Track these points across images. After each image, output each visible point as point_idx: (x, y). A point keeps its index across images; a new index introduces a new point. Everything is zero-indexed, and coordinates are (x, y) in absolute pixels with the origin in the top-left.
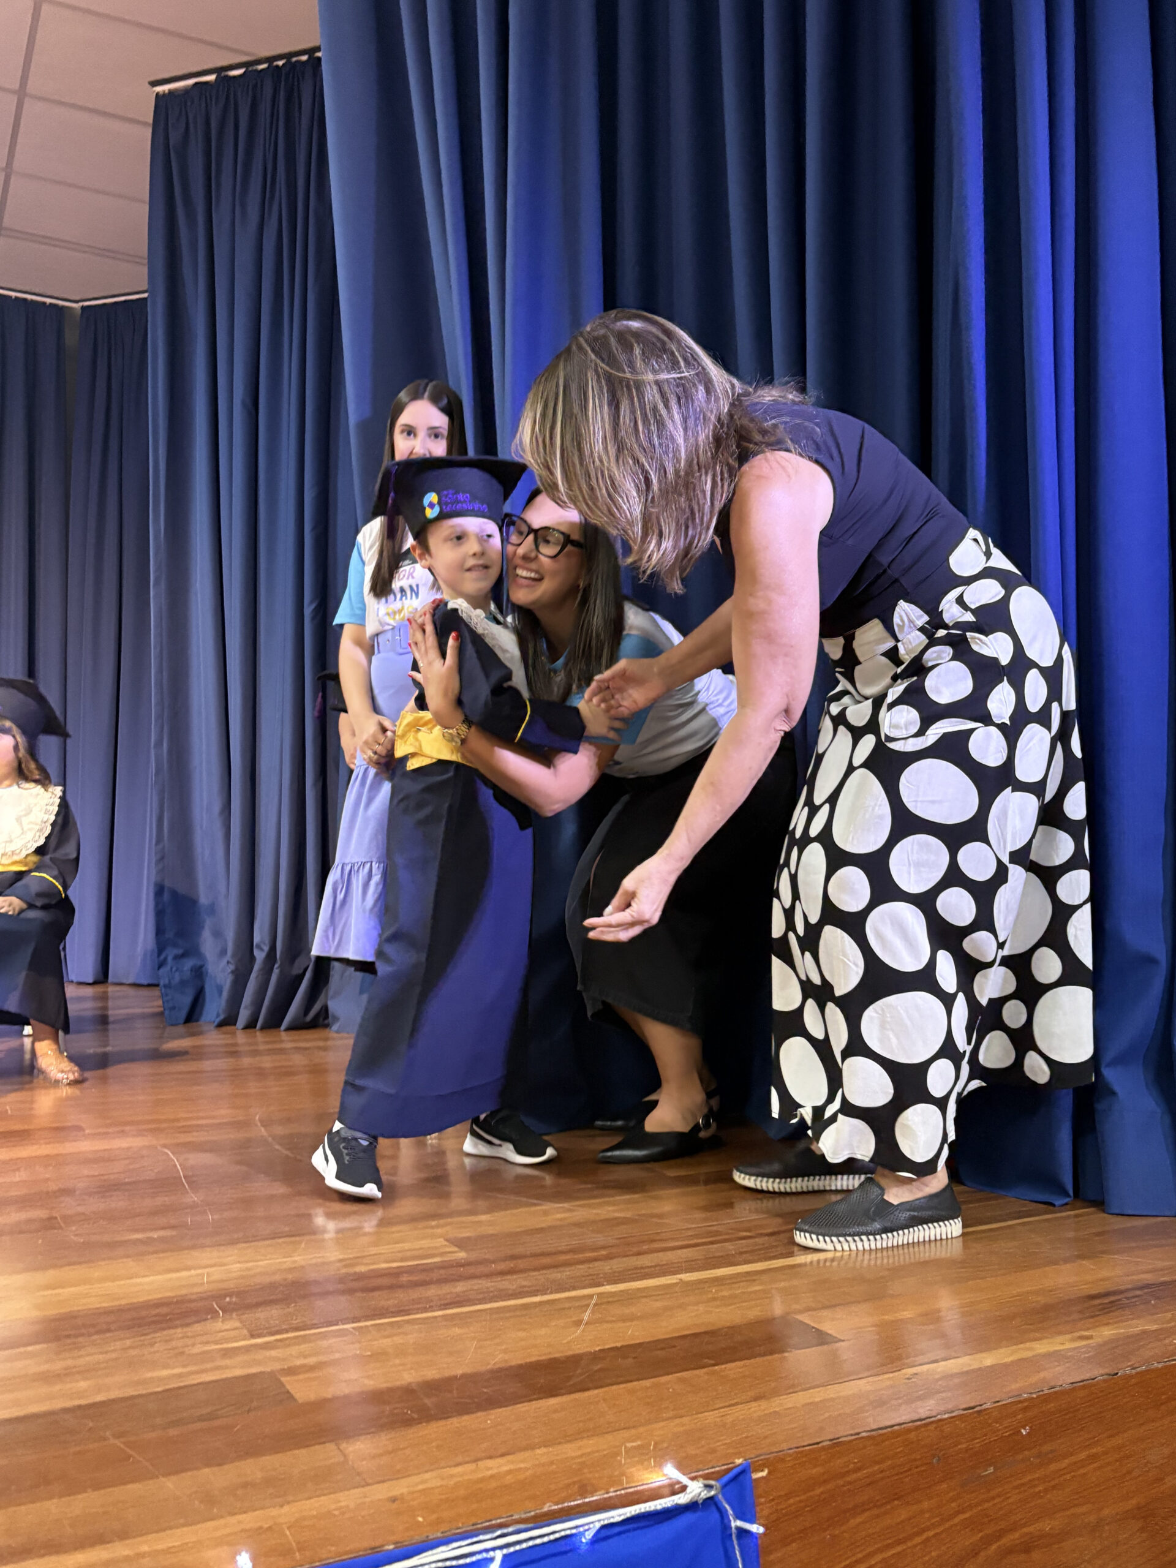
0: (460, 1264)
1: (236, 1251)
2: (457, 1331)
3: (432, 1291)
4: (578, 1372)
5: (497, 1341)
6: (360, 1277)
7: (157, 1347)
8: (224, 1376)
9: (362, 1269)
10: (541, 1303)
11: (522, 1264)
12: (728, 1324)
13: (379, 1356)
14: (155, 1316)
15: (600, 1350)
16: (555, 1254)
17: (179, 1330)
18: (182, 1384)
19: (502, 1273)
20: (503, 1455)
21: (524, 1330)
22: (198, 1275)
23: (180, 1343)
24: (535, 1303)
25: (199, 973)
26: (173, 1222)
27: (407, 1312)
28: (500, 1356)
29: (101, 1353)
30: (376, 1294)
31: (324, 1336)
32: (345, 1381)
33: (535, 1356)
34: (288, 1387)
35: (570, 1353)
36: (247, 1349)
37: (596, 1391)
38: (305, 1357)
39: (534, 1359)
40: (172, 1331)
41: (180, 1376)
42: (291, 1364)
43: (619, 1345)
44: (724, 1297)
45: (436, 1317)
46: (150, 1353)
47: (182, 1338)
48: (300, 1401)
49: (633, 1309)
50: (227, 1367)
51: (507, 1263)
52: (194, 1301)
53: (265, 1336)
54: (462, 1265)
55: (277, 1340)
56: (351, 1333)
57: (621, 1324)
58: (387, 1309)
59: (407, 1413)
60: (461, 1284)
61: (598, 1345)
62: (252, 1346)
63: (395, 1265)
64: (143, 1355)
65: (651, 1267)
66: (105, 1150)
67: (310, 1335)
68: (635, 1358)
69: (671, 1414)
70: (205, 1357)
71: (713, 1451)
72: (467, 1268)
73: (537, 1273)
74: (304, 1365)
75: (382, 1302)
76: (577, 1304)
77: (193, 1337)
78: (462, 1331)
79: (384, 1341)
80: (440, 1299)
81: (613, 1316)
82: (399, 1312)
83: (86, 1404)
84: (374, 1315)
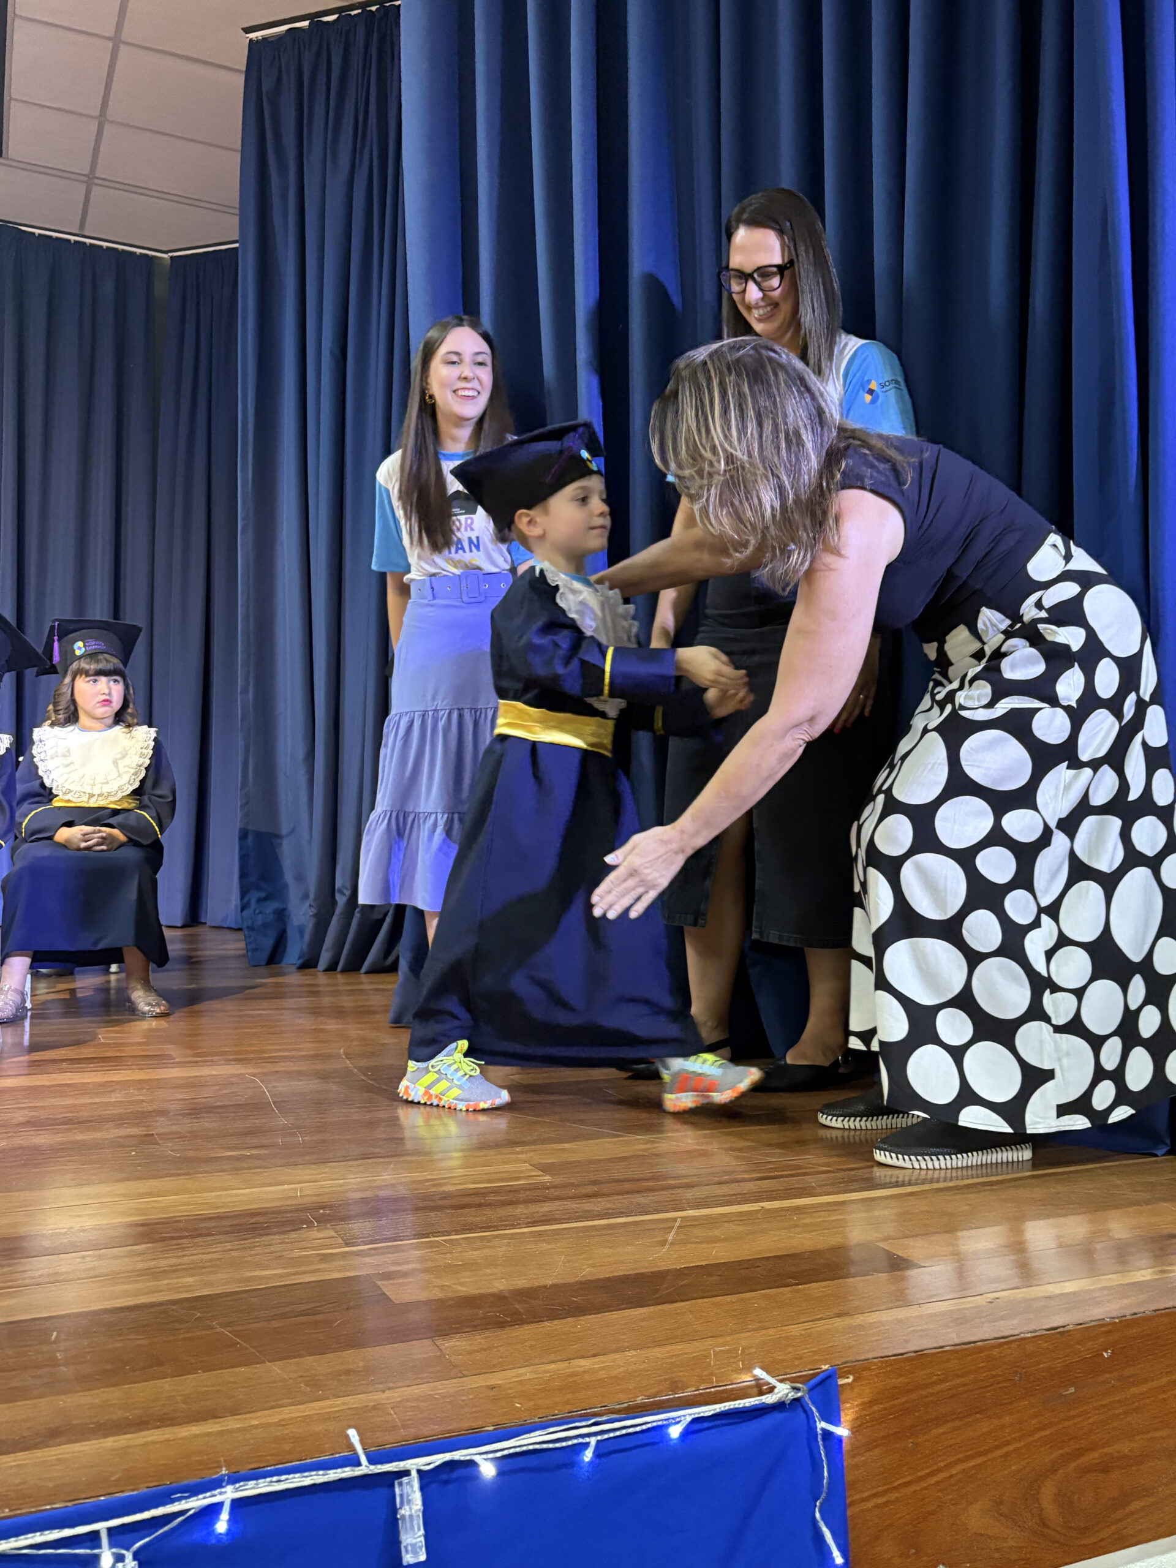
0: (544, 1187)
1: (327, 1170)
2: (545, 1246)
3: (520, 1210)
4: (665, 1286)
5: (585, 1256)
6: (448, 1195)
7: (256, 1250)
8: (323, 1278)
9: (452, 1188)
10: (625, 1223)
11: (605, 1188)
12: (811, 1249)
13: (470, 1266)
14: (253, 1223)
15: (685, 1267)
16: (638, 1180)
17: (276, 1237)
18: (283, 1283)
19: (587, 1196)
20: (594, 1356)
21: (611, 1247)
22: (293, 1189)
23: (278, 1248)
24: (619, 1223)
25: (281, 915)
26: (265, 1142)
27: (498, 1228)
28: (587, 1270)
29: (204, 1254)
30: (466, 1211)
32: (442, 1286)
33: (621, 1270)
34: (384, 1290)
35: (656, 1269)
36: (344, 1255)
37: (683, 1304)
38: (399, 1264)
39: (621, 1273)
40: (270, 1237)
41: (281, 1276)
42: (387, 1270)
43: (705, 1263)
44: (806, 1225)
45: (524, 1233)
46: (250, 1256)
47: (281, 1243)
48: (396, 1302)
49: (716, 1232)
50: (324, 1270)
51: (591, 1187)
52: (291, 1212)
53: (359, 1245)
54: (548, 1188)
55: (371, 1249)
56: (443, 1245)
57: (704, 1246)
58: (476, 1224)
59: (499, 1317)
60: (547, 1204)
61: (683, 1263)
62: (347, 1252)
63: (482, 1185)
64: (244, 1257)
65: (734, 1195)
66: (196, 1077)
68: (721, 1275)
69: (757, 1325)
70: (300, 1261)
71: (801, 1358)
72: (552, 1190)
73: (621, 1197)
74: (398, 1271)
75: (471, 1218)
76: (661, 1226)
77: (291, 1243)
78: (549, 1247)
79: (474, 1253)
80: (527, 1218)
81: (697, 1237)
82: (488, 1228)
83: (193, 1297)
84: (464, 1229)
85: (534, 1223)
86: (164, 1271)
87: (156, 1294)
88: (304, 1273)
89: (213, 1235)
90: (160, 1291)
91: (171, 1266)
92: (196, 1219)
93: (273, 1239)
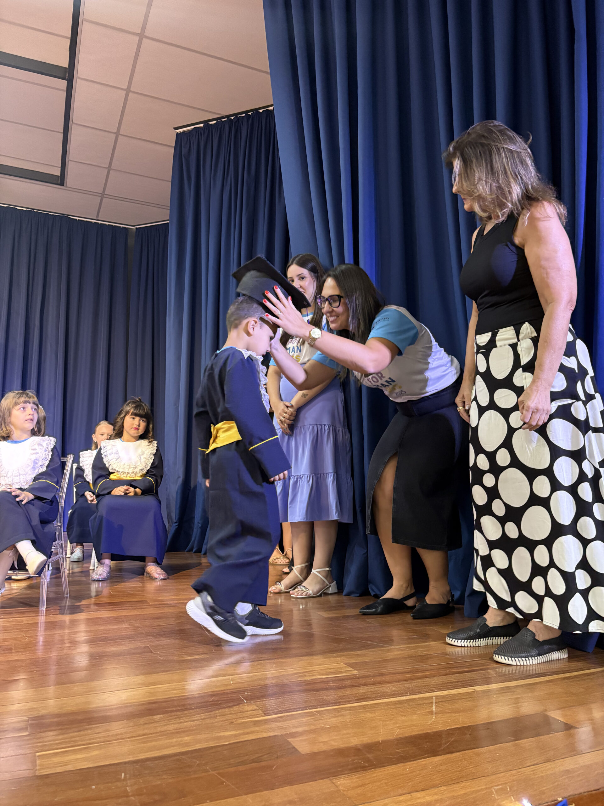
0: (355, 677)
2: (369, 715)
3: (348, 692)
4: (443, 742)
5: (393, 722)
6: (309, 683)
7: (219, 718)
8: (258, 737)
9: (309, 678)
11: (387, 678)
12: (511, 717)
13: (334, 728)
14: (213, 701)
15: (449, 729)
16: (403, 673)
17: (227, 710)
18: (238, 740)
19: (379, 683)
21: (405, 716)
22: (226, 679)
23: (230, 717)
24: (403, 700)
27: (340, 703)
28: (398, 730)
29: (191, 721)
30: (320, 693)
31: (302, 716)
32: (323, 742)
33: (416, 731)
34: (294, 745)
35: (434, 730)
36: (266, 722)
37: (458, 753)
38: (296, 727)
39: (417, 733)
40: (223, 710)
41: (236, 736)
42: (291, 732)
43: (459, 726)
44: (501, 700)
45: (355, 707)
46: (216, 722)
47: (230, 714)
48: (303, 753)
49: (457, 706)
50: (258, 732)
51: (380, 677)
52: (230, 693)
53: (271, 715)
54: (358, 678)
55: (279, 717)
56: (315, 714)
57: (454, 715)
58: (329, 702)
59: (361, 763)
60: (362, 688)
61: (448, 726)
62: (267, 720)
63: (324, 677)
65: (455, 682)
66: (162, 613)
67: (293, 715)
68: (470, 735)
70: (244, 725)
72: (361, 679)
73: (398, 684)
74: (297, 733)
75: (325, 697)
76: (426, 702)
77: (235, 714)
78: (371, 715)
79: (334, 719)
80: (354, 697)
81: (448, 709)
82: (336, 704)
83: (192, 751)
84: (323, 704)
85: (358, 700)
86: (173, 733)
87: (172, 748)
88: (248, 733)
89: (193, 709)
90: (173, 746)
91: (176, 729)
92: (182, 699)
93: (225, 712)
